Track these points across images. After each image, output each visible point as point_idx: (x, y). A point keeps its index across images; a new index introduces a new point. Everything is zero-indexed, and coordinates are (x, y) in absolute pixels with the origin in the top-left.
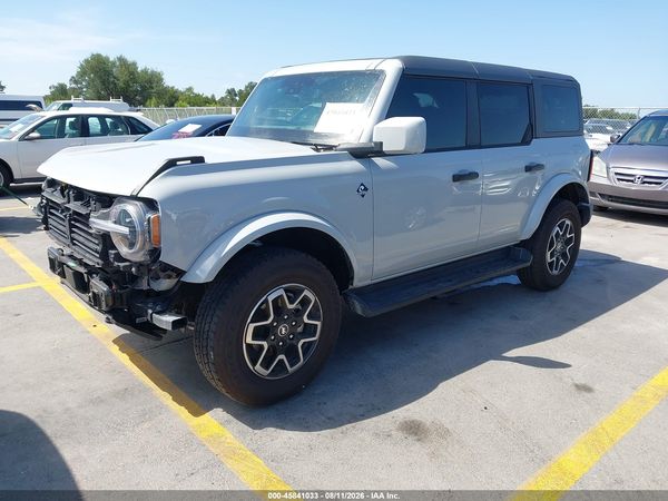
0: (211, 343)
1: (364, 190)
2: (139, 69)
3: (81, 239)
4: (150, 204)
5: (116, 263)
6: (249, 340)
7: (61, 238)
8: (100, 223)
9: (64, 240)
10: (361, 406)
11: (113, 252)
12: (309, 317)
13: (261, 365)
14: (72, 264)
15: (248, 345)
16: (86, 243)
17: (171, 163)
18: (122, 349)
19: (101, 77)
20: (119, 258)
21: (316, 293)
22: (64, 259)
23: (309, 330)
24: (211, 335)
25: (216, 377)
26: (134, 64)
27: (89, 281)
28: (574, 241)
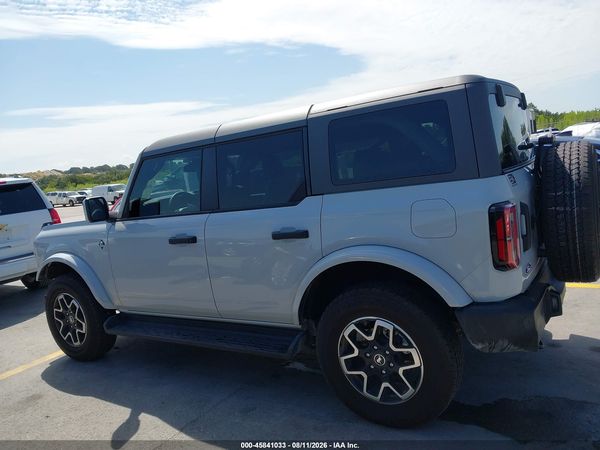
1: (103, 244)
13: (61, 333)
15: (55, 319)
21: (80, 304)
28: (418, 362)
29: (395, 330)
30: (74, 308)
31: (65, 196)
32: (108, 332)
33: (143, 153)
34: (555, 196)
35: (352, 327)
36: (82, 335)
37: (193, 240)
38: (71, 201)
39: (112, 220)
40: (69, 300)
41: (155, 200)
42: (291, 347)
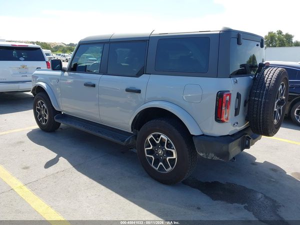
1: (58, 81)
28: (175, 156)
29: (168, 140)
30: (44, 107)
31: (64, 56)
32: (56, 120)
33: (80, 42)
34: (256, 93)
35: (151, 136)
36: (46, 120)
37: (94, 86)
38: (67, 59)
39: (64, 70)
40: (42, 104)
41: (84, 65)
42: (126, 140)
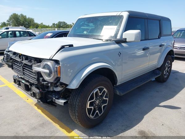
0: (76, 109)
1: (120, 54)
2: (27, 18)
3: (27, 73)
4: (57, 62)
5: (43, 83)
6: (88, 107)
7: (18, 72)
8: (36, 68)
9: (20, 73)
10: (123, 126)
11: (41, 78)
12: (105, 97)
13: (92, 115)
14: (23, 81)
15: (88, 108)
16: (30, 75)
17: (63, 47)
18: (38, 108)
19: (16, 20)
20: (44, 80)
21: (107, 89)
22: (20, 80)
23: (105, 102)
24: (77, 106)
25: (78, 120)
26: (26, 16)
27: (31, 88)
